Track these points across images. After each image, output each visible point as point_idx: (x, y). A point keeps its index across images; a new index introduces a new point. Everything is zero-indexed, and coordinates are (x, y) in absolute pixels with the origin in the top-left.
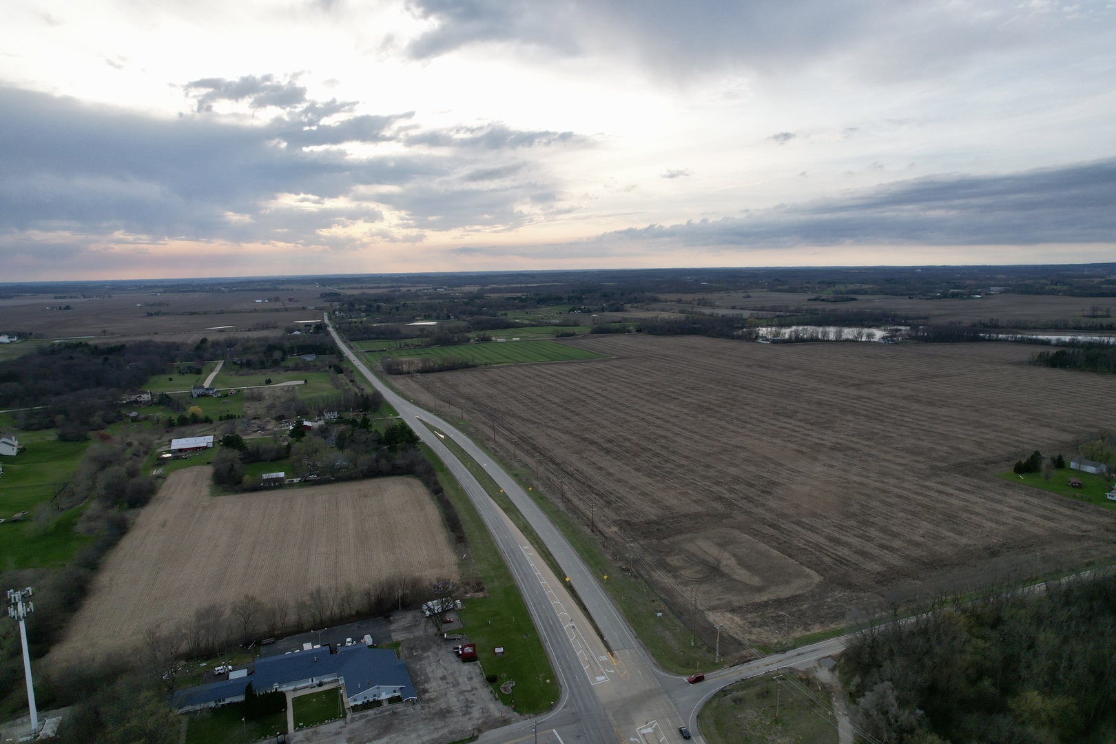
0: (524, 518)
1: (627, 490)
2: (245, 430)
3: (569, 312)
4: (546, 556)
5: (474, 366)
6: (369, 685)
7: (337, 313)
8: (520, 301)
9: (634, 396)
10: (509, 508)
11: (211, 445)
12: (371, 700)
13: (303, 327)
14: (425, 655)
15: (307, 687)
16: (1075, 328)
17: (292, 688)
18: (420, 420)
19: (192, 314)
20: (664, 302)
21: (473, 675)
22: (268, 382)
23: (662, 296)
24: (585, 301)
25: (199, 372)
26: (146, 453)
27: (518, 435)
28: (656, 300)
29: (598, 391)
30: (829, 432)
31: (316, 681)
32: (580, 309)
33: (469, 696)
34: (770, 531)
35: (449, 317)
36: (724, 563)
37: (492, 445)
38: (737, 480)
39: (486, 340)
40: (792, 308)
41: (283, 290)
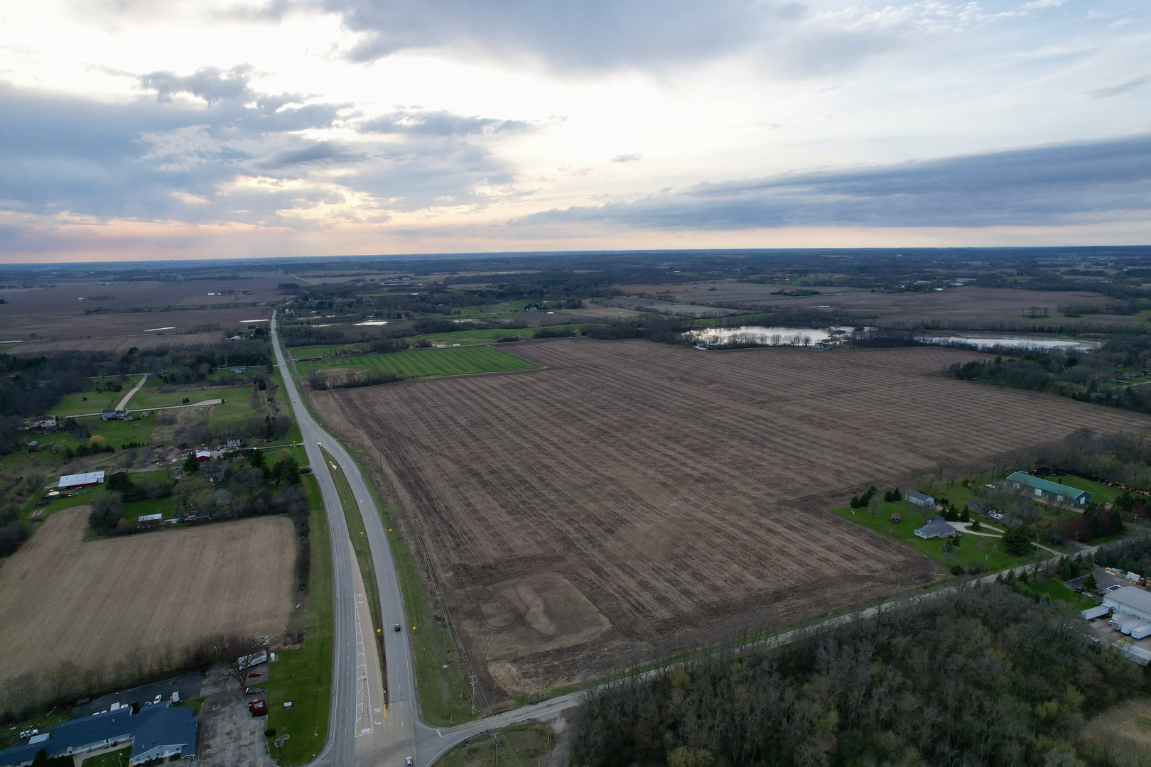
0: (372, 562)
1: (482, 529)
2: (145, 461)
3: (525, 309)
4: (374, 604)
5: (401, 380)
6: (154, 745)
7: (287, 310)
8: (480, 296)
9: (542, 417)
10: (363, 552)
11: (102, 481)
12: (154, 758)
13: (246, 330)
14: (222, 710)
15: (101, 748)
16: (1010, 330)
17: (87, 749)
18: (321, 448)
19: (136, 310)
20: (627, 296)
21: (257, 729)
22: (186, 401)
23: (625, 288)
24: (546, 296)
25: (118, 389)
26: (32, 491)
27: (408, 466)
28: (618, 293)
29: (510, 411)
30: (706, 460)
31: (111, 741)
32: (536, 306)
33: (245, 751)
34: (591, 575)
35: (399, 316)
36: (532, 610)
37: (378, 477)
38: (590, 517)
39: (426, 345)
40: (748, 304)
41: (243, 278)
